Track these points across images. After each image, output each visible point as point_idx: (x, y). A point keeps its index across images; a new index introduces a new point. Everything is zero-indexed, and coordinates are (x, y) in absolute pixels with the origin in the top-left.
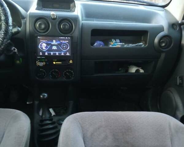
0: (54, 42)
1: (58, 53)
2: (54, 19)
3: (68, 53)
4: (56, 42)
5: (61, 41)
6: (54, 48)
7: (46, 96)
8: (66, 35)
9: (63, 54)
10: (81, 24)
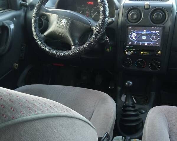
0: (144, 32)
1: (147, 43)
2: (147, 9)
3: (157, 44)
4: (146, 32)
5: (152, 31)
6: (144, 38)
7: (131, 84)
8: (158, 25)
9: (151, 45)
10: (175, 13)
